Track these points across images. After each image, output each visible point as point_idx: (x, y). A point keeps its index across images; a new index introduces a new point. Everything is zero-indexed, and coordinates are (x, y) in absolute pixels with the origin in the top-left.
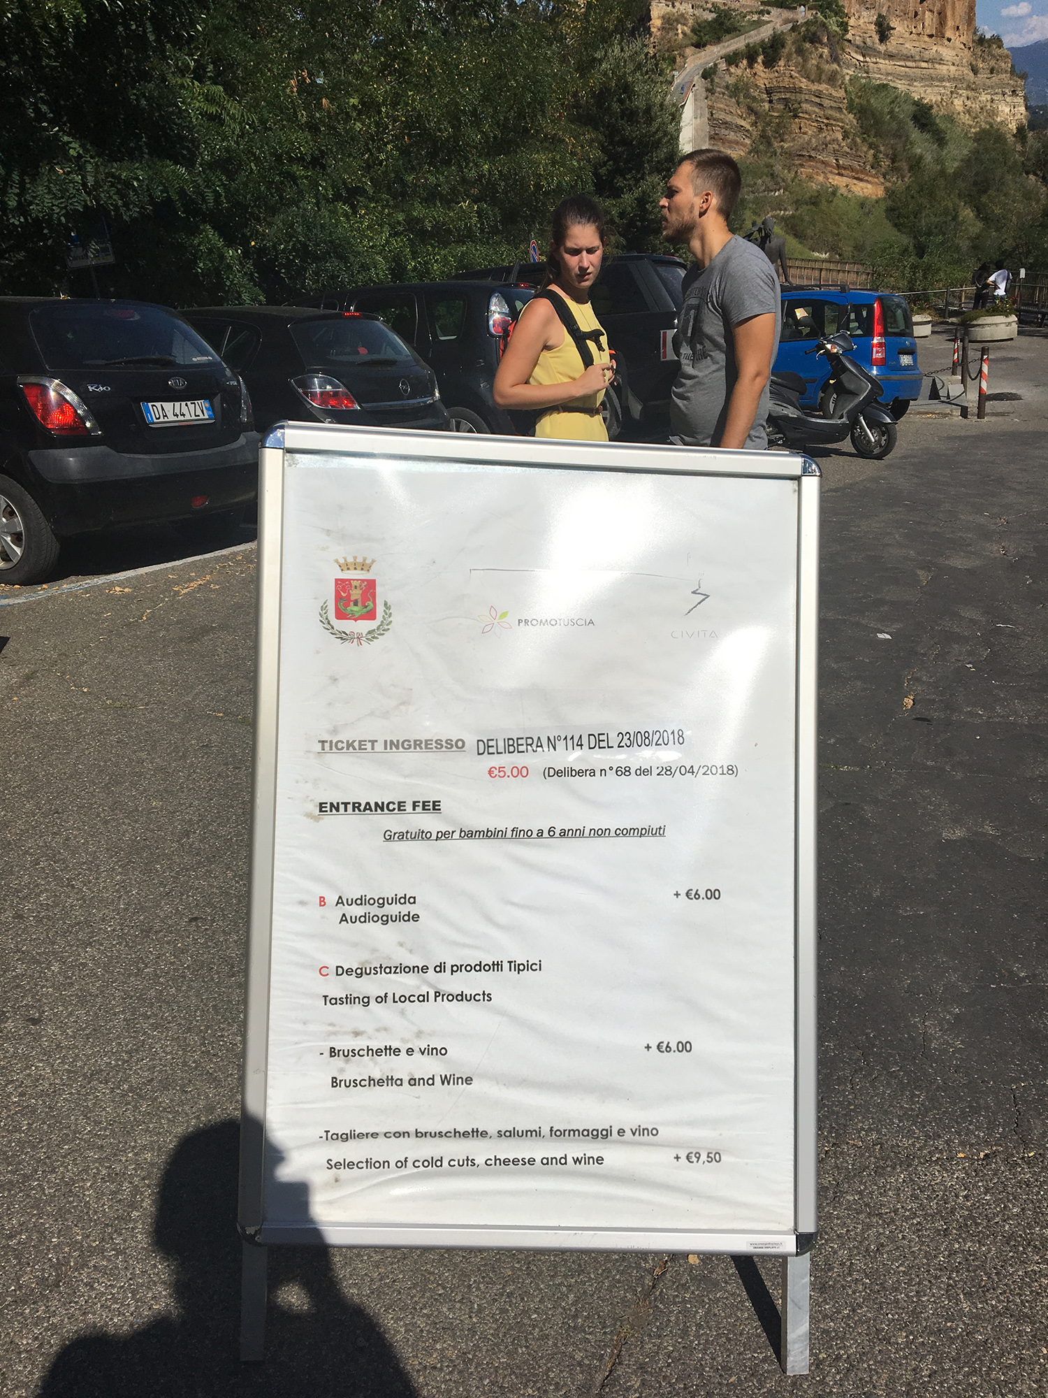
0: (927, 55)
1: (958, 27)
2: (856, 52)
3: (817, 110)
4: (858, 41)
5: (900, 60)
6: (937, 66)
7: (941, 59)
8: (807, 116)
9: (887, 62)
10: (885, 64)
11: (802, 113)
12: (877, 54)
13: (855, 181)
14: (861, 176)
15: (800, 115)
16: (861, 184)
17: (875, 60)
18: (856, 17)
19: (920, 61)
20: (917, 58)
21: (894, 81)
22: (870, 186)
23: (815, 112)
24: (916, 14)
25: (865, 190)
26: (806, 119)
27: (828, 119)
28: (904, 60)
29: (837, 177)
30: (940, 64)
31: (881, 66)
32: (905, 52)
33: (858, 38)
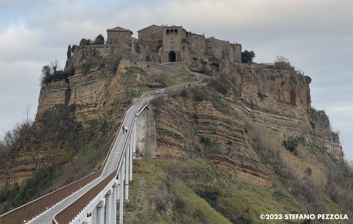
0: (287, 113)
1: (302, 101)
2: (247, 106)
3: (227, 131)
4: (248, 100)
5: (272, 113)
6: (293, 119)
7: (295, 116)
8: (221, 134)
9: (265, 114)
10: (263, 115)
11: (218, 131)
12: (259, 109)
13: (254, 177)
14: (259, 174)
15: (217, 133)
16: (258, 179)
17: (258, 111)
18: (246, 87)
19: (283, 115)
20: (282, 114)
21: (269, 124)
22: (264, 180)
23: (226, 132)
24: (279, 91)
25: (261, 183)
26: (221, 135)
27: (234, 136)
28: (275, 114)
29: (242, 173)
30: (294, 118)
31: (261, 115)
32: (274, 110)
33: (247, 99)
